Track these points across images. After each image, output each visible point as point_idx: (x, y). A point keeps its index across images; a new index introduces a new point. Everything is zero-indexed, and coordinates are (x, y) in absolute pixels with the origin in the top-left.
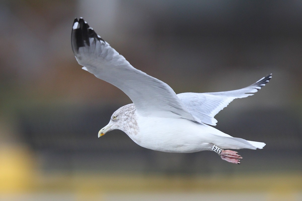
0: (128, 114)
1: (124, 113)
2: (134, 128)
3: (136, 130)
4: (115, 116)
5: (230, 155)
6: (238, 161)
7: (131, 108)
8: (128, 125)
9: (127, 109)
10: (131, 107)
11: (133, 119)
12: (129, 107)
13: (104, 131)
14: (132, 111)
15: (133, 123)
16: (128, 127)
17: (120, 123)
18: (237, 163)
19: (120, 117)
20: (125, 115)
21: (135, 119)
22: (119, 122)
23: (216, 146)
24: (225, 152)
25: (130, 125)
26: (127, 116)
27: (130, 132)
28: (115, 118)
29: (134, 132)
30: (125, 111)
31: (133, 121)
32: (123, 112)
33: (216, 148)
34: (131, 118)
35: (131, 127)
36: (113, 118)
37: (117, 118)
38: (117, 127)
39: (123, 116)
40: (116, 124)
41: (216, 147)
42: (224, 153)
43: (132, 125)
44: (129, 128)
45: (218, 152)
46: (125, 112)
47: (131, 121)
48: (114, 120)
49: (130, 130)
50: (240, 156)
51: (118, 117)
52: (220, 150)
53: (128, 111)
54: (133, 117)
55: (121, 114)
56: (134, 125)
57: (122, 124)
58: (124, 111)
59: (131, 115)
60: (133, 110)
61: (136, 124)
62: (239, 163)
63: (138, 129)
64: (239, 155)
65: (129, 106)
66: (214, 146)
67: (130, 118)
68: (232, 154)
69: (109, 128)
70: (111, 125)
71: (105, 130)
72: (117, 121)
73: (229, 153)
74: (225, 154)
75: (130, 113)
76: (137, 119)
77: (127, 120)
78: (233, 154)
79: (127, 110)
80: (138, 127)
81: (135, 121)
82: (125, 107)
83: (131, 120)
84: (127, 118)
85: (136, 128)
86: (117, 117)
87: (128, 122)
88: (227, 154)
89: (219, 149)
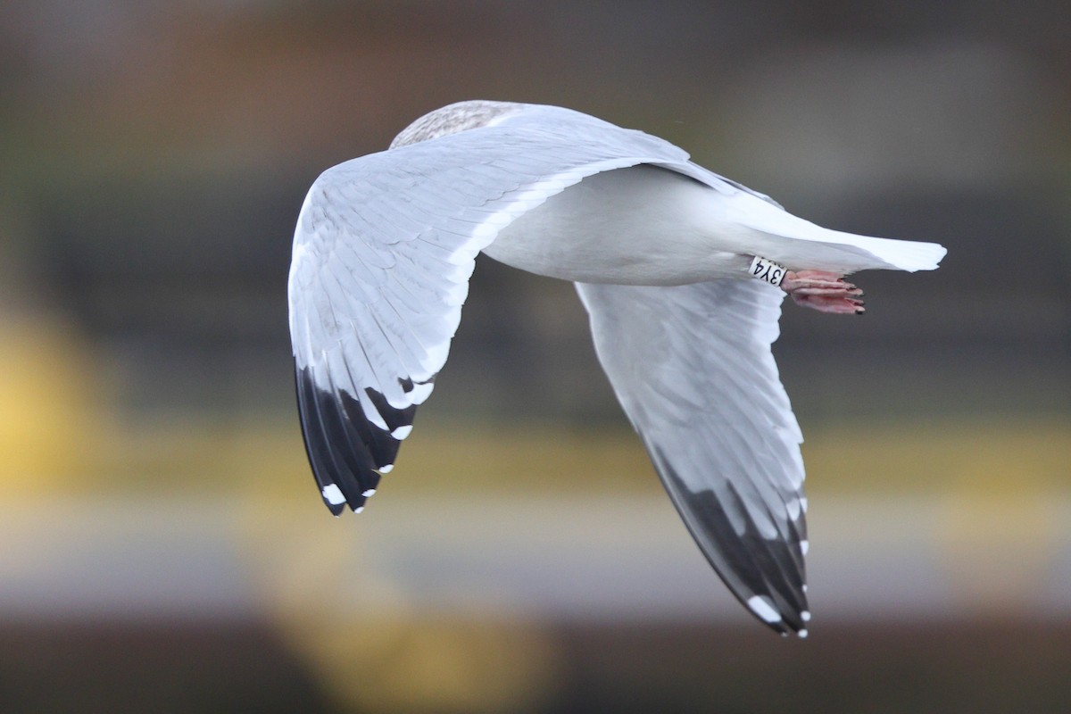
5: (818, 287)
6: (857, 304)
7: (456, 119)
9: (440, 123)
10: (455, 116)
12: (447, 116)
18: (854, 312)
23: (763, 261)
24: (798, 278)
30: (432, 130)
32: (428, 134)
33: (762, 267)
41: (766, 264)
42: (794, 281)
45: (774, 281)
46: (431, 134)
50: (852, 289)
52: (778, 273)
53: (445, 128)
58: (428, 130)
62: (861, 309)
64: (848, 285)
65: (447, 110)
66: (756, 261)
68: (823, 283)
73: (812, 281)
74: (800, 285)
78: (829, 283)
79: (439, 128)
82: (434, 117)
88: (806, 285)
89: (775, 268)
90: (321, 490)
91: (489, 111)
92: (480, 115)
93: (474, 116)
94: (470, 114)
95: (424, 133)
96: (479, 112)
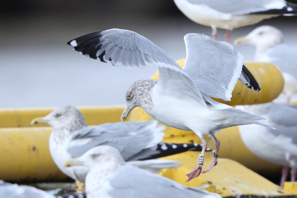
0: (143, 89)
1: (138, 88)
2: (149, 104)
3: (150, 106)
4: (128, 95)
7: (146, 84)
8: (143, 99)
9: (140, 85)
10: (145, 83)
11: (148, 95)
12: (142, 82)
13: (125, 115)
14: (147, 87)
15: (148, 98)
16: (143, 101)
17: (136, 98)
19: (134, 92)
20: (139, 90)
21: (150, 95)
22: (134, 98)
25: (145, 100)
26: (141, 91)
27: (145, 107)
28: (130, 96)
29: (149, 108)
30: (137, 86)
31: (149, 97)
34: (147, 94)
35: (146, 102)
36: (128, 98)
37: (132, 96)
38: (134, 105)
39: (137, 91)
40: (133, 102)
43: (147, 100)
44: (144, 103)
47: (146, 97)
48: (129, 99)
49: (145, 105)
51: (132, 94)
54: (149, 93)
55: (134, 89)
56: (149, 101)
57: (138, 98)
59: (146, 91)
60: (149, 86)
61: (151, 100)
63: (152, 105)
67: (145, 94)
69: (129, 110)
70: (129, 105)
71: (126, 113)
72: (132, 99)
75: (145, 89)
76: (152, 96)
77: (142, 96)
80: (153, 104)
81: (151, 97)
82: (137, 83)
83: (146, 95)
84: (142, 94)
85: (151, 104)
86: (130, 94)
87: (143, 97)
90: (75, 40)
91: (155, 83)
92: (153, 84)
93: (151, 84)
94: (150, 83)
95: (135, 87)
96: (152, 83)
